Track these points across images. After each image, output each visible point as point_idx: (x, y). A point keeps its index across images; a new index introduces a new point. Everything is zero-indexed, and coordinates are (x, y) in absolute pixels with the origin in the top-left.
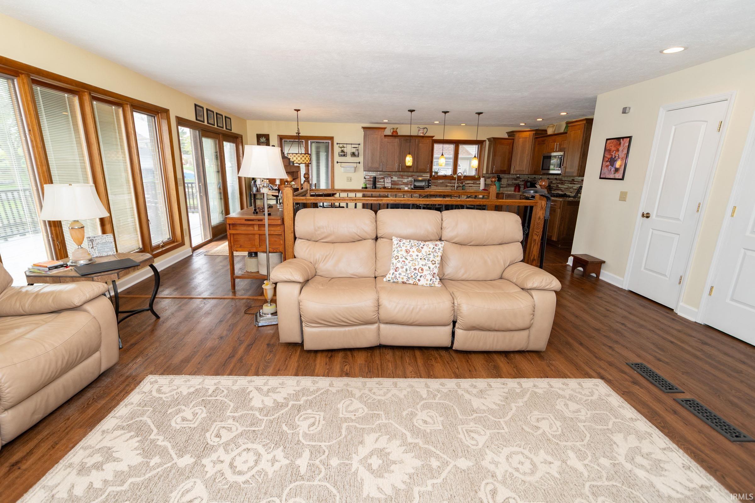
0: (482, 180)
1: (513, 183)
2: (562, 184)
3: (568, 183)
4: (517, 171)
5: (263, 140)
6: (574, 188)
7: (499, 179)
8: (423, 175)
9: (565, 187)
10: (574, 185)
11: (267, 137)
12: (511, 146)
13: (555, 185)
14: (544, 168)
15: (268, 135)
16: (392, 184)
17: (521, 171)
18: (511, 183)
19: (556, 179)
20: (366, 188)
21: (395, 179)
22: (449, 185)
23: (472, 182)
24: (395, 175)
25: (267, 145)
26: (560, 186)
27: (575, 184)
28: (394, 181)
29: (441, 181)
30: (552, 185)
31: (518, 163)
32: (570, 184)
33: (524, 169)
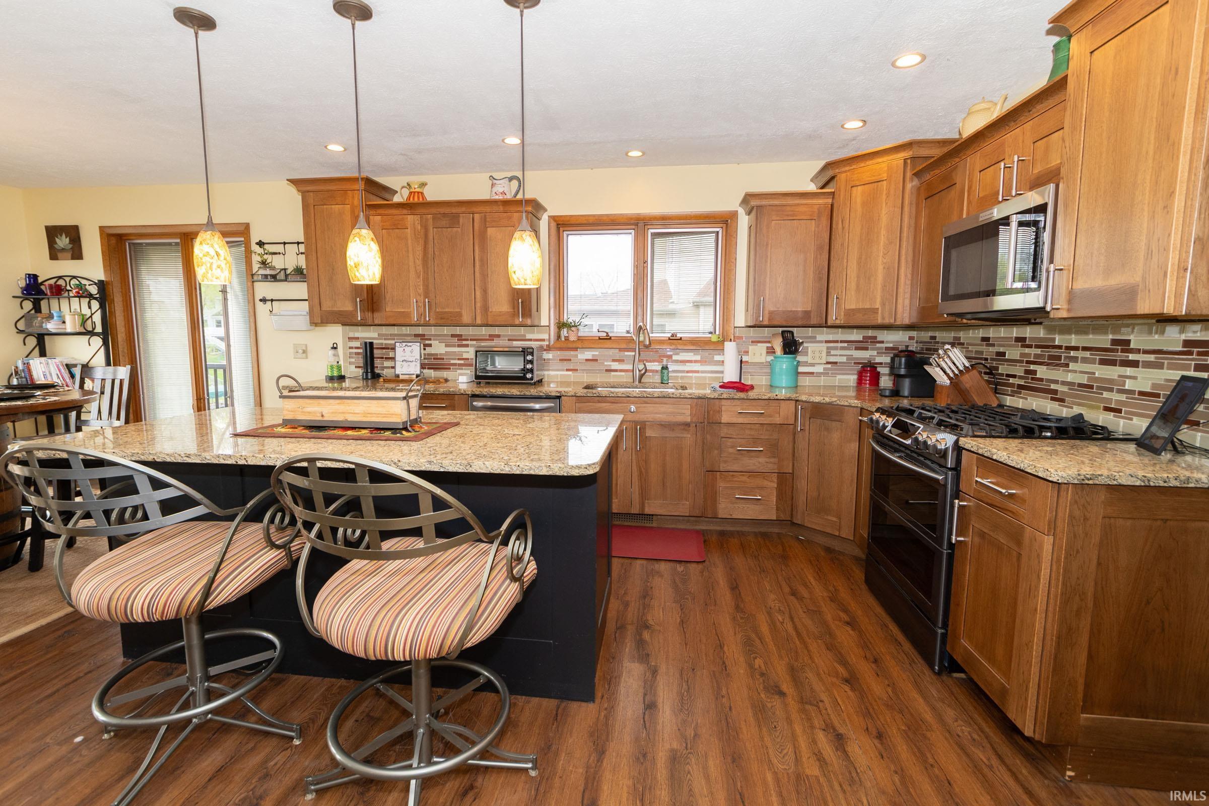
0: (730, 347)
1: (849, 357)
2: (1054, 361)
3: (1085, 360)
4: (850, 313)
5: (63, 242)
6: (1129, 385)
7: (791, 347)
8: (528, 336)
9: (1070, 377)
10: (1129, 371)
11: (73, 233)
12: (825, 222)
13: (1019, 370)
14: (952, 292)
15: (76, 228)
16: (423, 366)
17: (865, 311)
18: (844, 359)
19: (1018, 339)
20: (342, 378)
21: (439, 348)
22: (615, 365)
23: (698, 358)
24: (437, 337)
25: (73, 258)
26: (1042, 372)
27: (1135, 364)
28: (436, 357)
29: (588, 354)
30: (1003, 369)
31: (852, 285)
32: (1103, 362)
33: (878, 305)
